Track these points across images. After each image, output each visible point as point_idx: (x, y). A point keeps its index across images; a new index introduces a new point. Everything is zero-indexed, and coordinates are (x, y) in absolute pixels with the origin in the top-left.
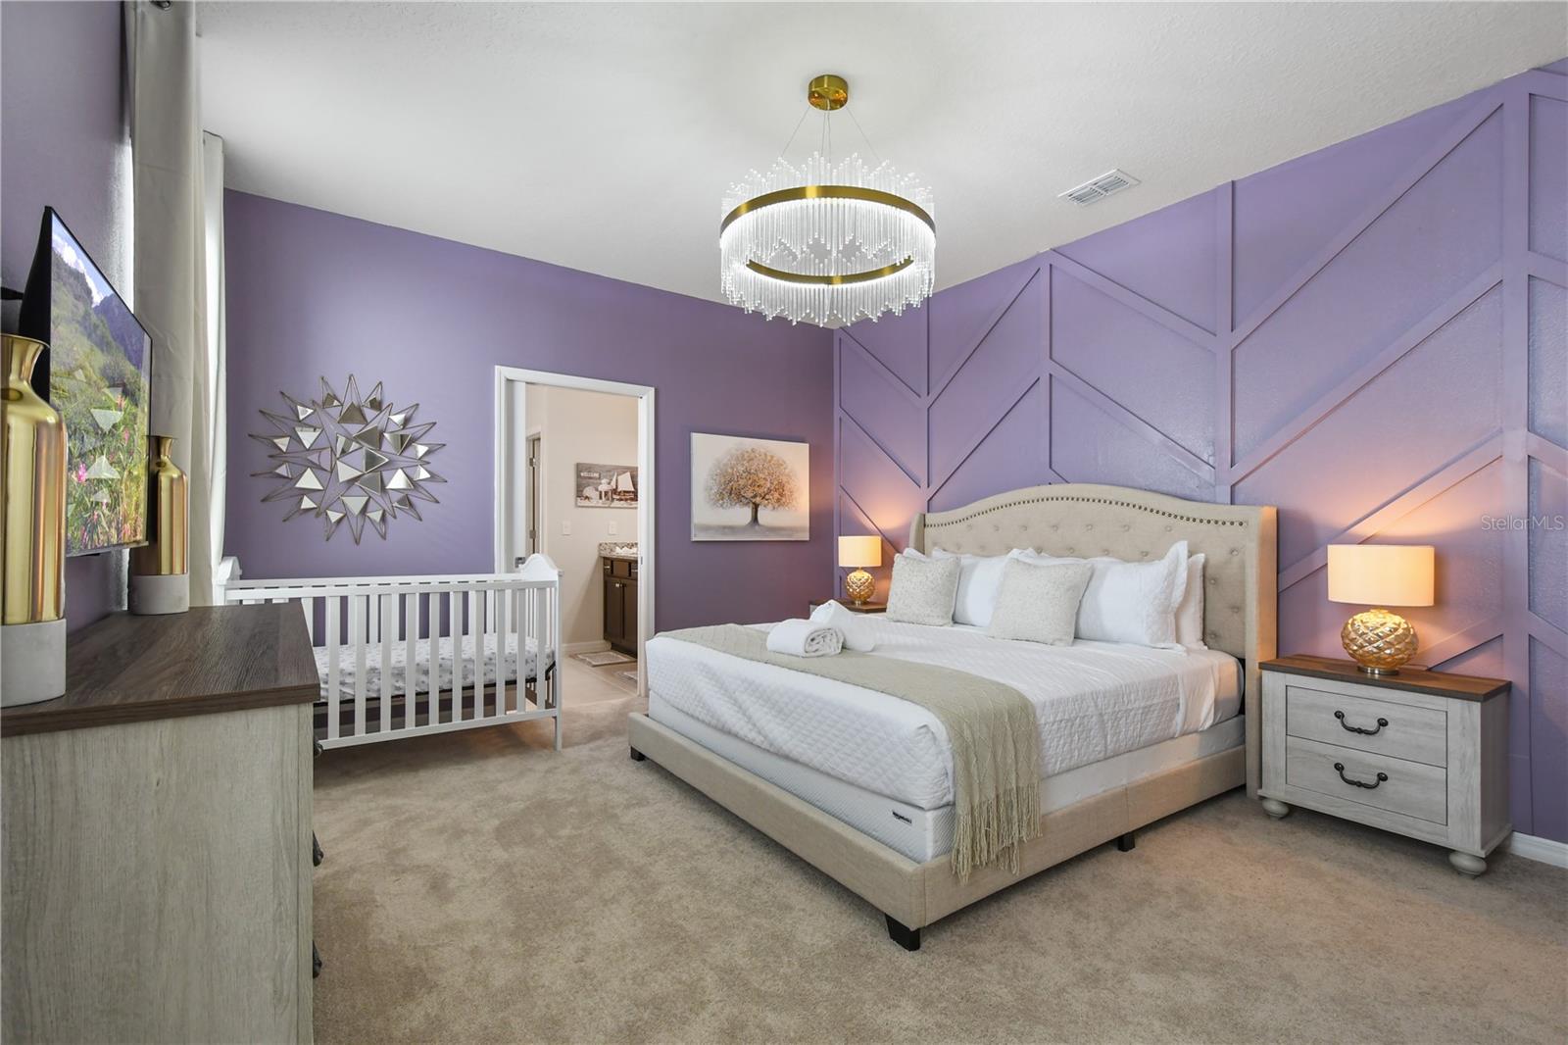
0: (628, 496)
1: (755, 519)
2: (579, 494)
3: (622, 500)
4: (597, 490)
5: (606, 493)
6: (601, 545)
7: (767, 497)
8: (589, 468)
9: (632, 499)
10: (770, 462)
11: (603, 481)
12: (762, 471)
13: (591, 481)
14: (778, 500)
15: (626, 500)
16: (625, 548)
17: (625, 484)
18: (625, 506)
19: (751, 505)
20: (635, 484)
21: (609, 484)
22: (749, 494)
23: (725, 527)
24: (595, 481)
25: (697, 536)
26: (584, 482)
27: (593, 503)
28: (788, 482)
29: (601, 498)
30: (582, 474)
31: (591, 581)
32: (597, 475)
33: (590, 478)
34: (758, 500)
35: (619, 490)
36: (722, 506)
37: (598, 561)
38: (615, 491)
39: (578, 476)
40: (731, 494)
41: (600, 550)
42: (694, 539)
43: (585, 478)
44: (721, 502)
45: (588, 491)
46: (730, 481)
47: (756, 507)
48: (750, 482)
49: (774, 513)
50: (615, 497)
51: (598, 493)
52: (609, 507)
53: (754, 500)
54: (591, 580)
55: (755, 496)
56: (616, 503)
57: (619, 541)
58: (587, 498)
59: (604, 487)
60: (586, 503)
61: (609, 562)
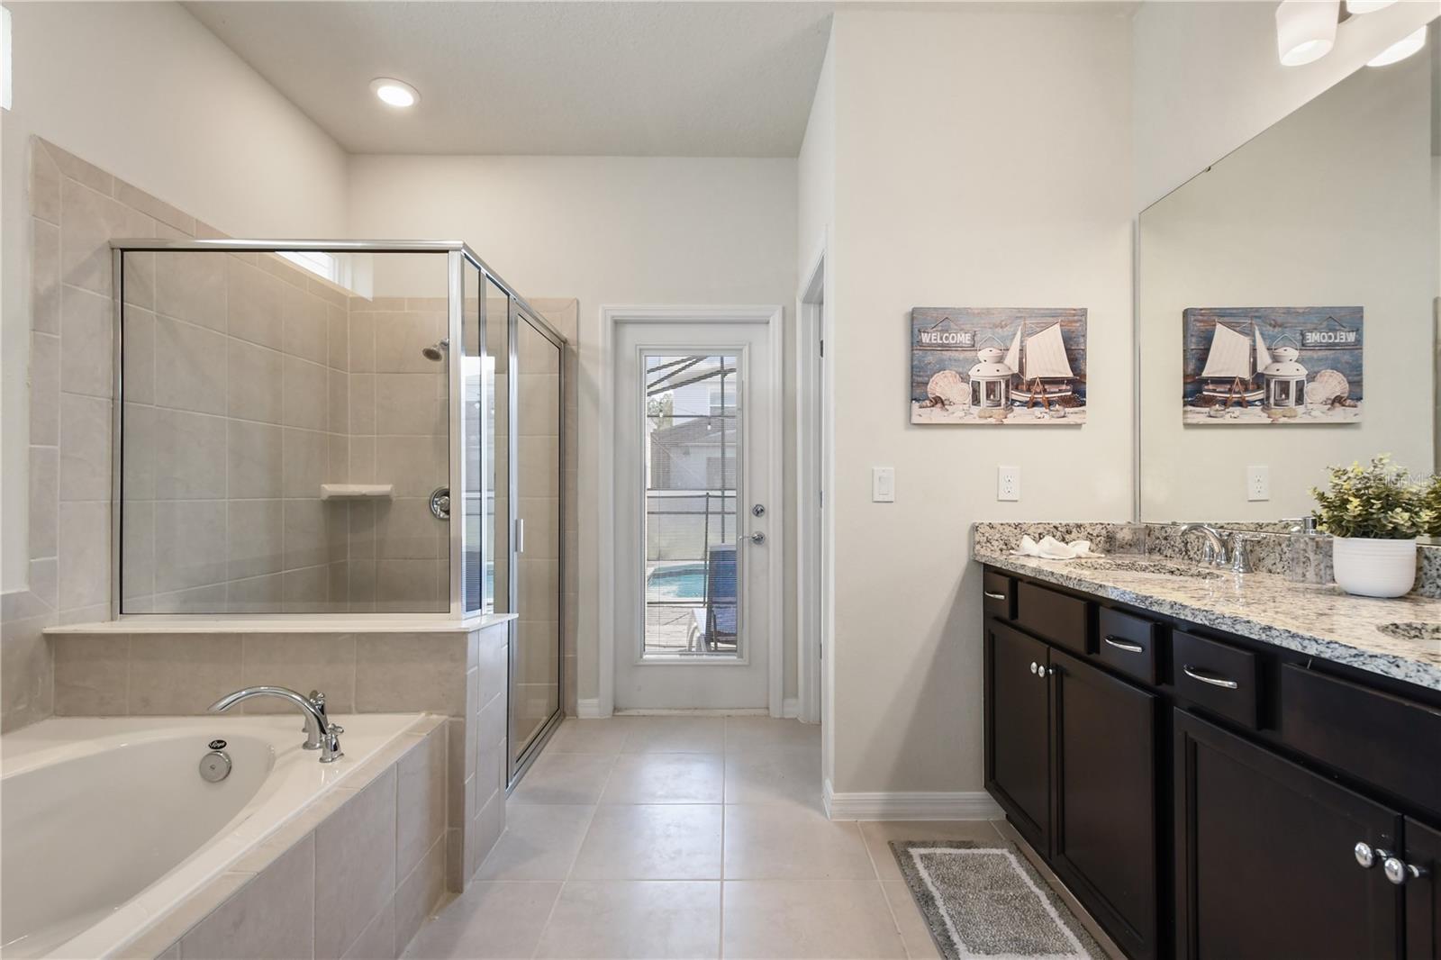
0: (1055, 393)
2: (918, 391)
3: (1035, 404)
4: (965, 378)
5: (991, 387)
6: (975, 528)
8: (945, 319)
9: (1066, 402)
11: (982, 355)
13: (947, 354)
15: (1050, 403)
16: (1048, 539)
17: (1047, 358)
18: (1047, 420)
20: (1075, 357)
21: (1000, 360)
24: (961, 356)
26: (930, 358)
27: (955, 415)
29: (976, 400)
30: (925, 338)
31: (950, 629)
32: (964, 339)
33: (946, 347)
35: (1029, 376)
37: (968, 570)
38: (1016, 381)
39: (915, 343)
41: (973, 544)
43: (933, 348)
45: (942, 384)
50: (1015, 395)
51: (968, 389)
52: (1000, 426)
54: (949, 621)
56: (1020, 415)
57: (1027, 519)
58: (938, 401)
59: (985, 370)
60: (936, 415)
61: (1005, 582)
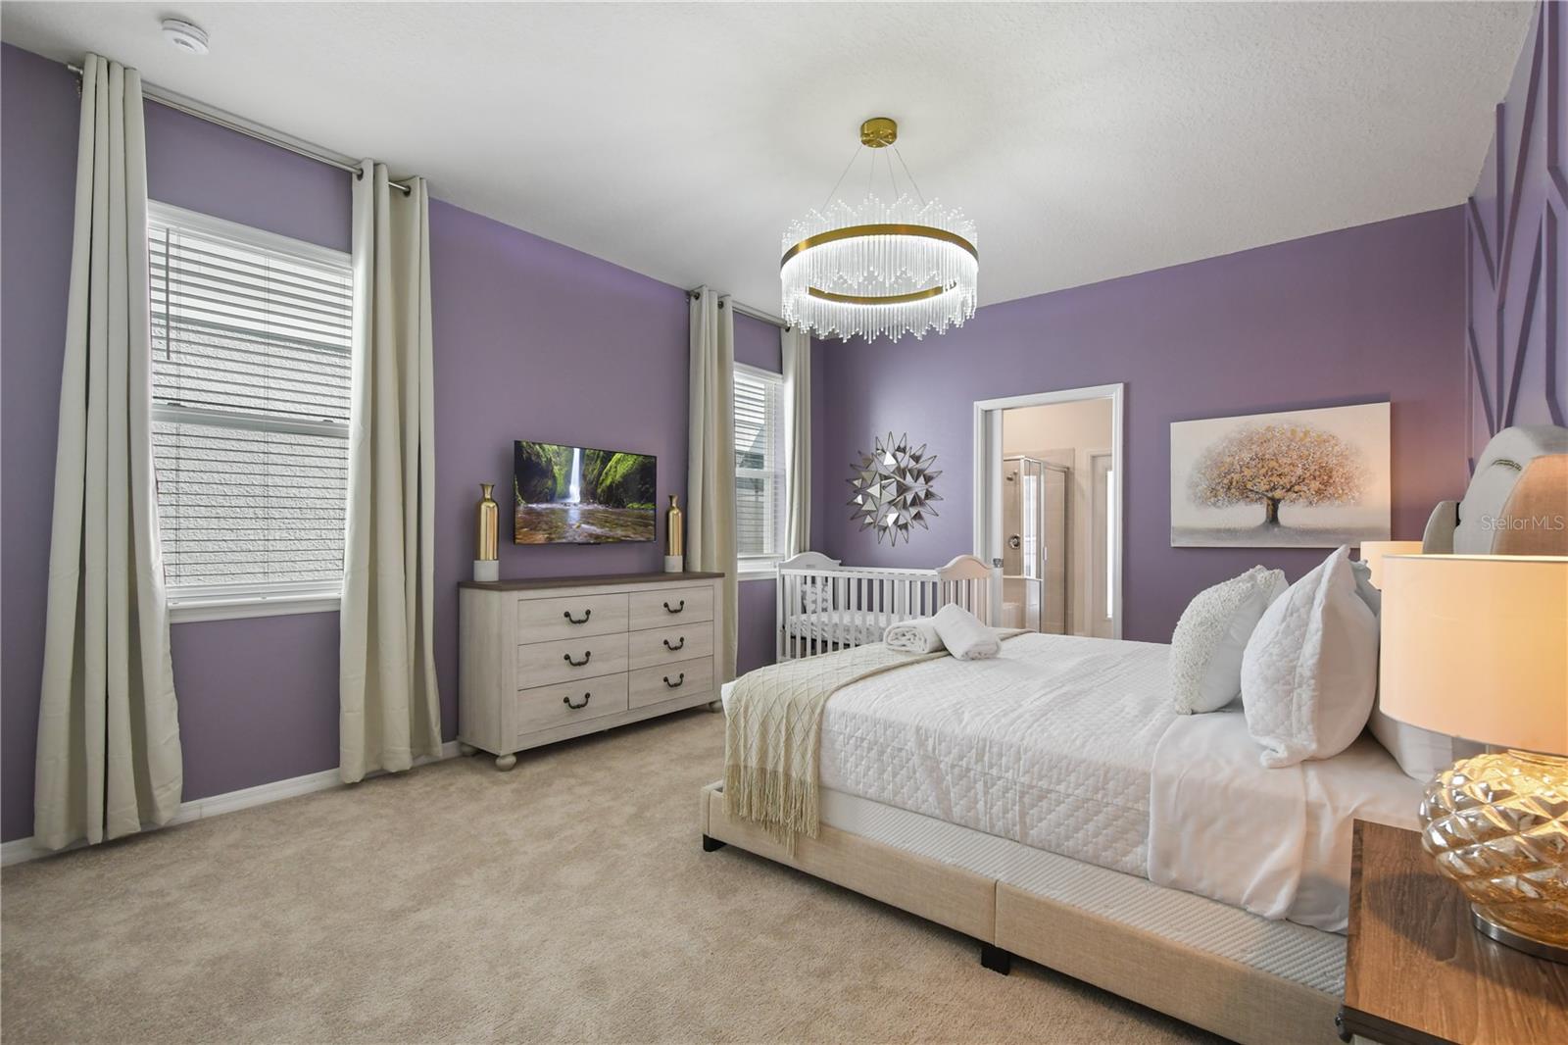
1: (1273, 519)
7: (1296, 488)
10: (1301, 440)
12: (1286, 454)
14: (1319, 492)
19: (1265, 501)
22: (1263, 487)
23: (1219, 531)
25: (1177, 542)
28: (1341, 465)
34: (1278, 494)
36: (1214, 504)
40: (1229, 489)
42: (1173, 545)
44: (1212, 500)
46: (1229, 473)
47: (1274, 504)
48: (1263, 471)
49: (1311, 510)
53: (1270, 495)
55: (1273, 489)
